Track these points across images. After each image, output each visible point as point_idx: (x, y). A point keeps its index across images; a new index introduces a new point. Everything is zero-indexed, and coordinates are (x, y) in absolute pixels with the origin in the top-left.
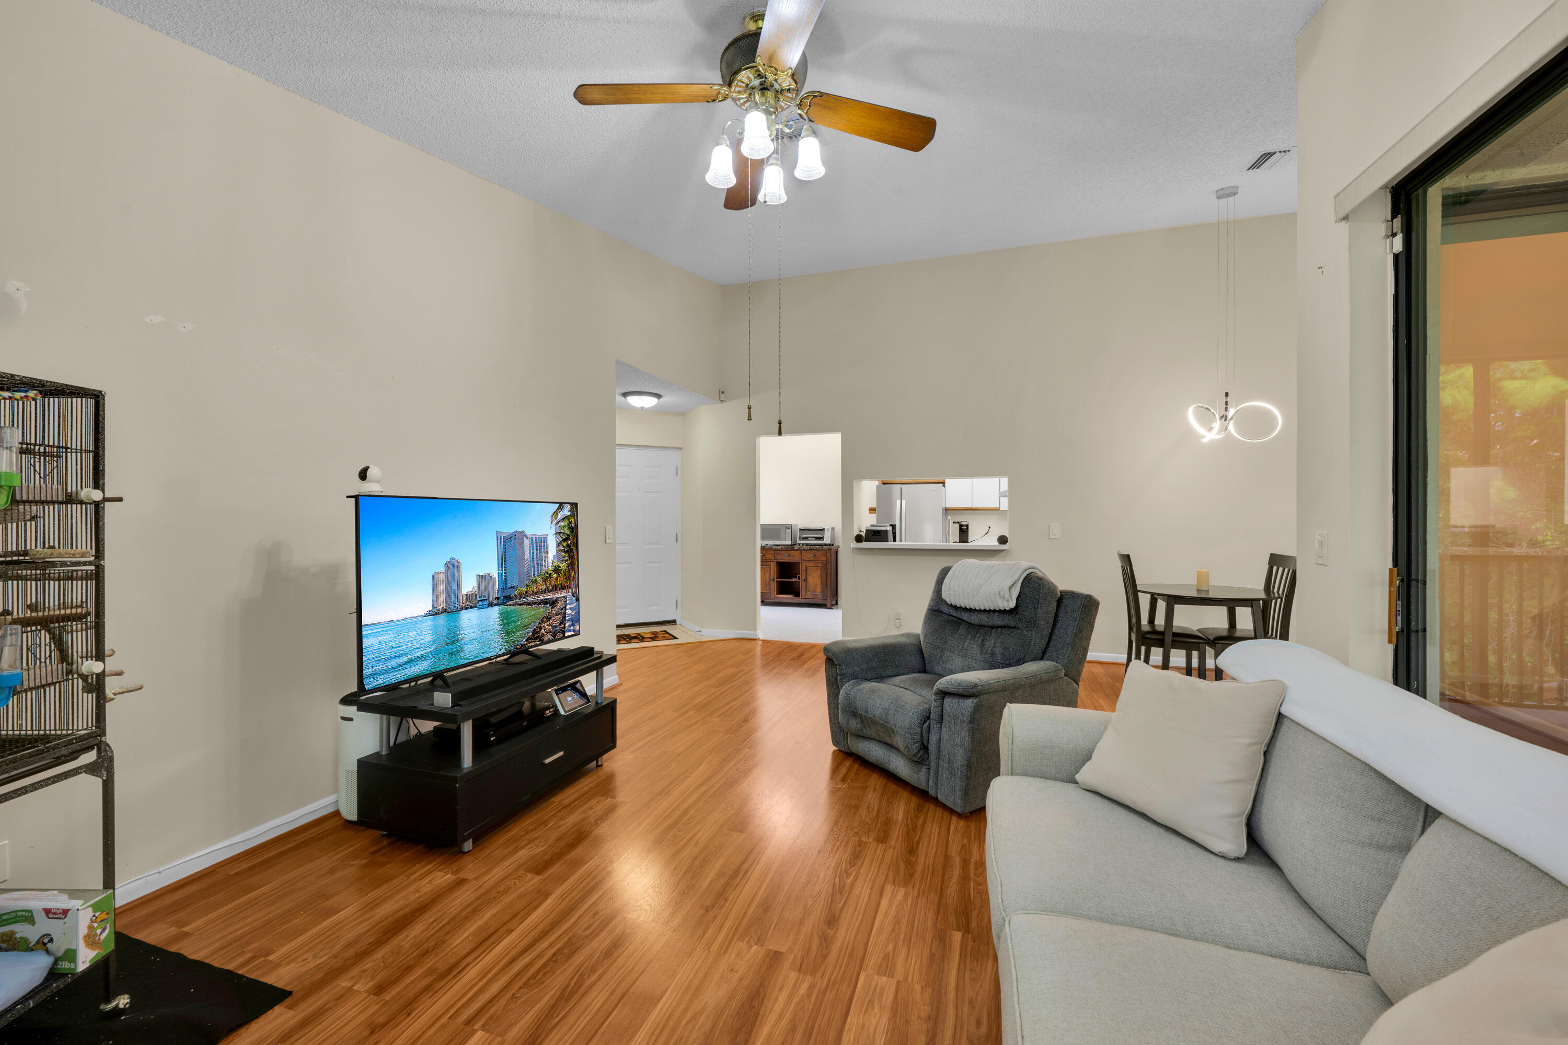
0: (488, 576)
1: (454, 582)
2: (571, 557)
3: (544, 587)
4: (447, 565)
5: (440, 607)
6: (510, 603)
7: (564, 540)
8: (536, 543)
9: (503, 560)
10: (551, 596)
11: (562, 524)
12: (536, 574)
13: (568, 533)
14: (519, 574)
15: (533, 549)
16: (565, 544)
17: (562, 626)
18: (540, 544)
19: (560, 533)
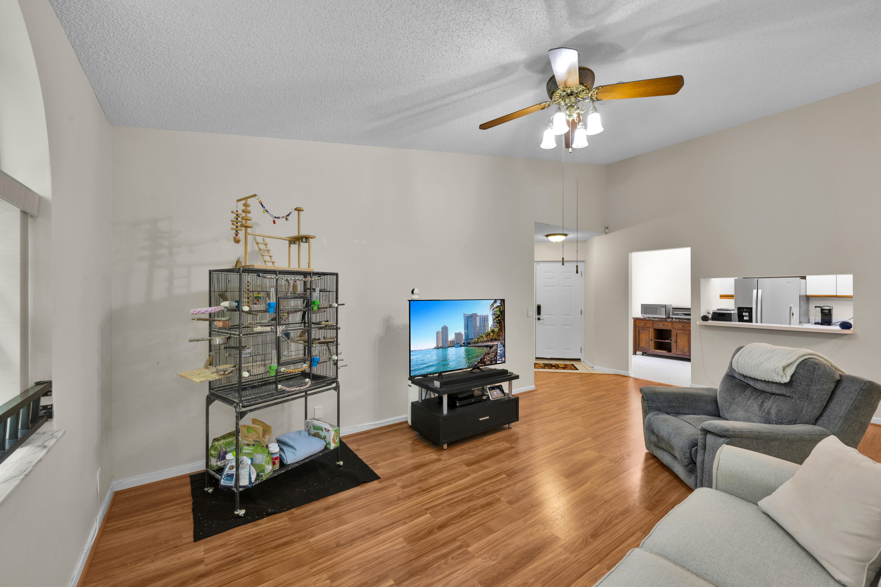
0: (460, 333)
1: (445, 335)
2: (501, 326)
3: (486, 339)
4: (442, 328)
5: (440, 346)
6: (470, 345)
7: (497, 317)
8: (483, 319)
9: (467, 327)
10: (489, 344)
11: (496, 310)
12: (482, 333)
13: (499, 314)
14: (474, 332)
15: (481, 322)
16: (497, 319)
17: (495, 358)
18: (485, 319)
19: (495, 314)
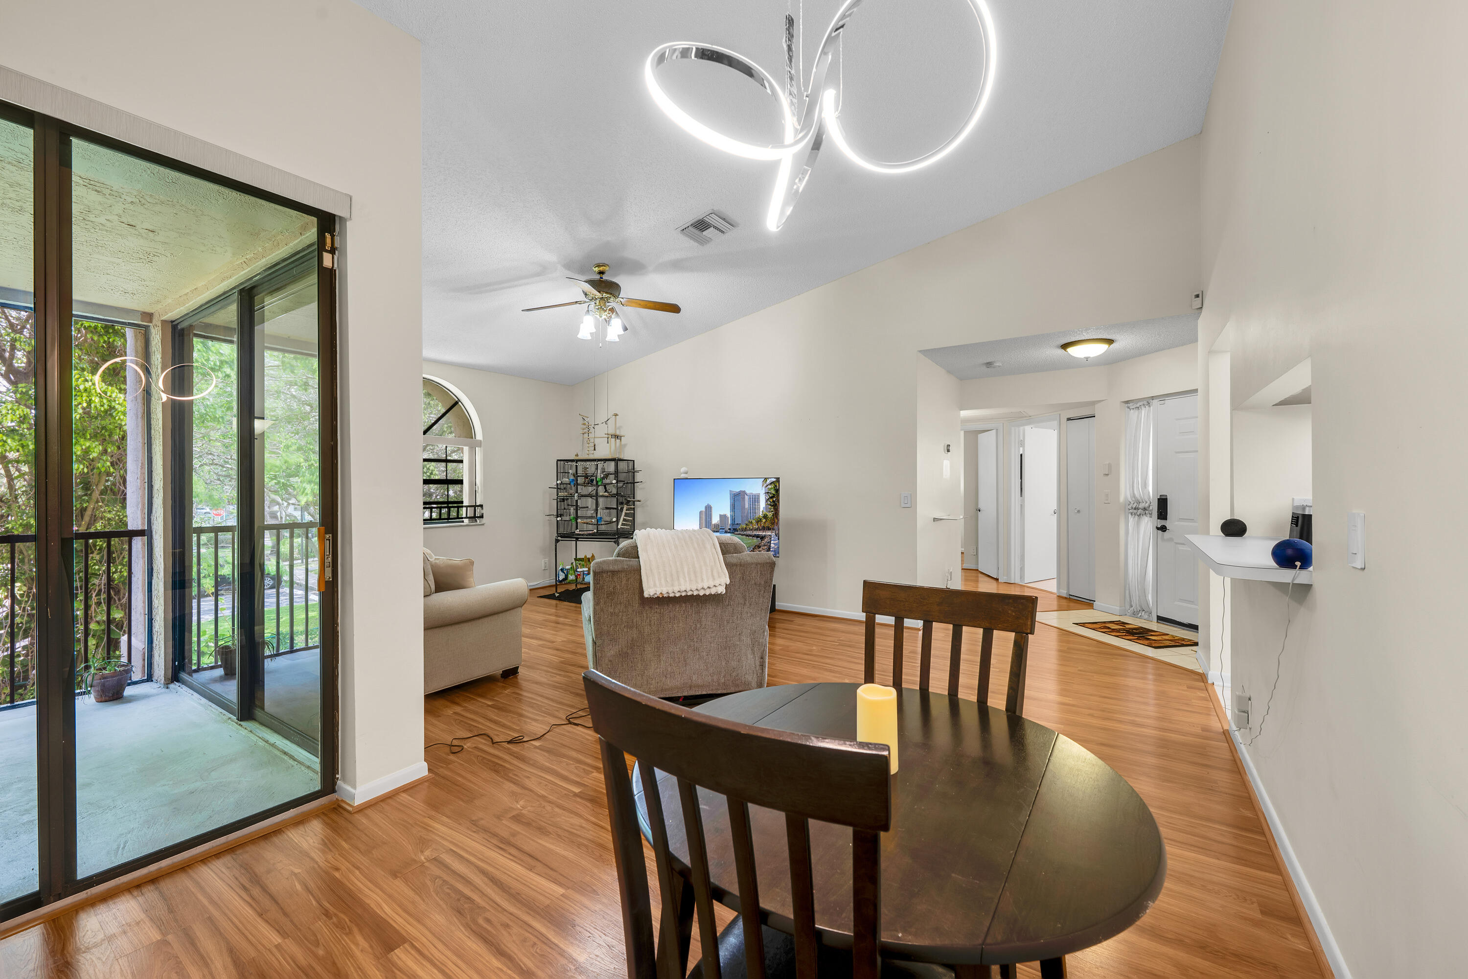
0: (725, 516)
1: (709, 517)
2: (776, 509)
3: (757, 527)
4: (706, 507)
6: (737, 533)
7: (771, 498)
8: (752, 498)
9: (733, 507)
10: (760, 533)
11: (770, 487)
12: (752, 518)
13: (774, 493)
14: (742, 516)
15: (750, 502)
16: (771, 500)
18: (755, 499)
19: (768, 493)
